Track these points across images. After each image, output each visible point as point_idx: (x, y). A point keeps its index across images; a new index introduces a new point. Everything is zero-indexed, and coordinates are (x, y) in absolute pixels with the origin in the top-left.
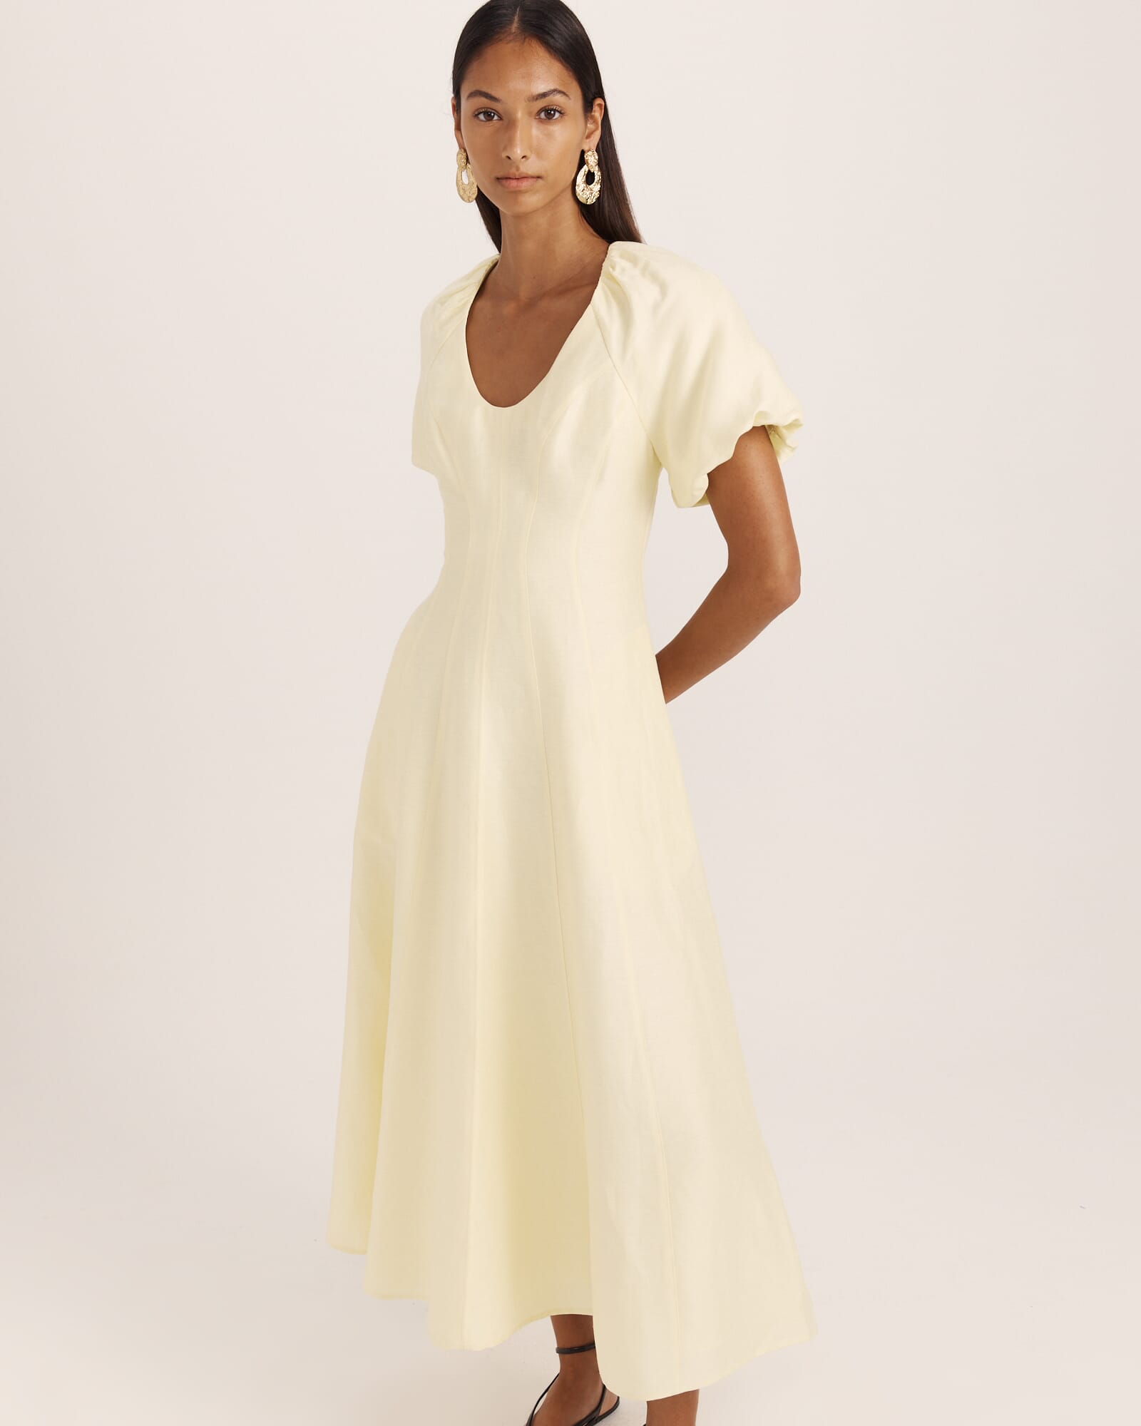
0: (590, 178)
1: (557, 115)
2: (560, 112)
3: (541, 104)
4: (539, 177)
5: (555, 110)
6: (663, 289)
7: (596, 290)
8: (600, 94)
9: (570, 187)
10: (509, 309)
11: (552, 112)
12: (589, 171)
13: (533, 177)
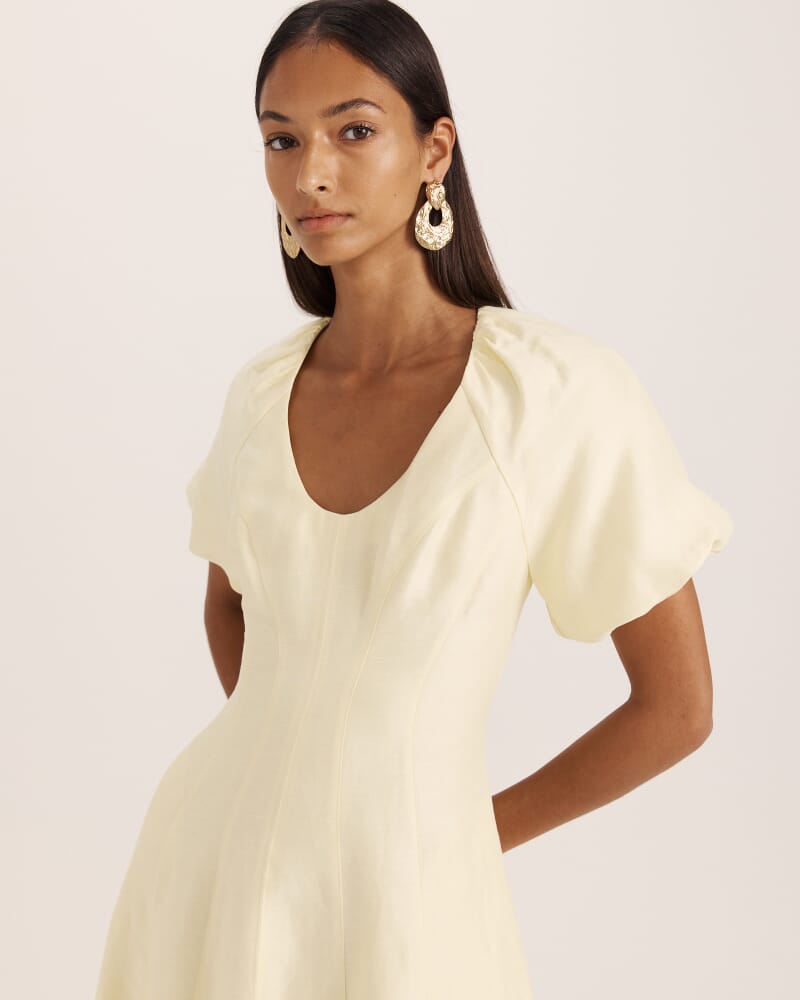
0: (436, 218)
1: (369, 133)
2: (372, 131)
3: (342, 119)
4: (349, 215)
5: (367, 129)
6: (562, 372)
7: (467, 368)
8: (446, 112)
9: (403, 230)
10: (349, 381)
11: (364, 131)
12: (433, 208)
13: (340, 215)
